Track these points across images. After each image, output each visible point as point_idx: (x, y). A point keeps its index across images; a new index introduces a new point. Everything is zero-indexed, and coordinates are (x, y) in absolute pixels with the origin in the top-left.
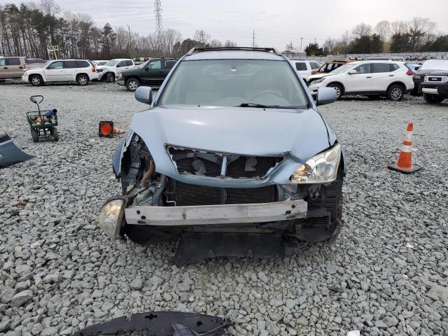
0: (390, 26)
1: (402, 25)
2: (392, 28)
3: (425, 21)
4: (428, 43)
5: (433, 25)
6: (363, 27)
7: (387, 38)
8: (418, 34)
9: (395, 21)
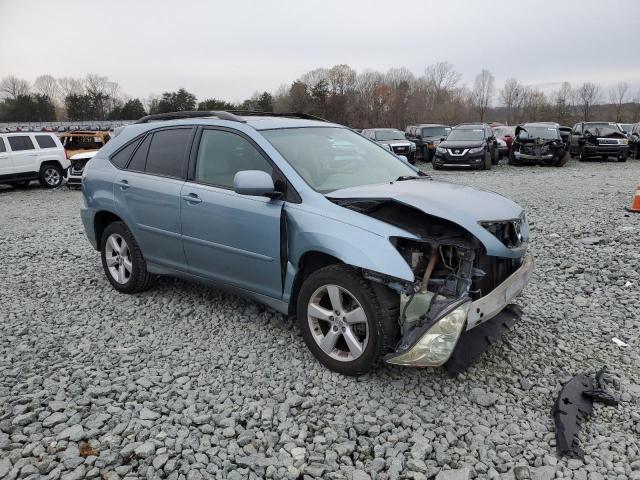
0: (58, 83)
1: (73, 83)
2: (60, 86)
3: (103, 80)
4: (117, 109)
5: (115, 86)
6: (14, 83)
7: (59, 100)
8: (99, 97)
9: (62, 77)
